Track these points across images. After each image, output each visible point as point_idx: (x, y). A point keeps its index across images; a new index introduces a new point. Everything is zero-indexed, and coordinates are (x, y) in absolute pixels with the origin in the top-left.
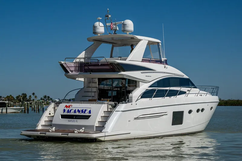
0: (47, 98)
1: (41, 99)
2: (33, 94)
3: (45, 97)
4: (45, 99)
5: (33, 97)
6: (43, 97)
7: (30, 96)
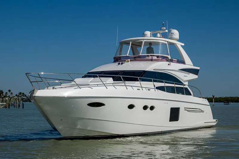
0: (22, 95)
1: (16, 95)
2: (9, 91)
3: (20, 93)
4: (20, 96)
5: (9, 94)
6: (18, 94)
7: (6, 93)
